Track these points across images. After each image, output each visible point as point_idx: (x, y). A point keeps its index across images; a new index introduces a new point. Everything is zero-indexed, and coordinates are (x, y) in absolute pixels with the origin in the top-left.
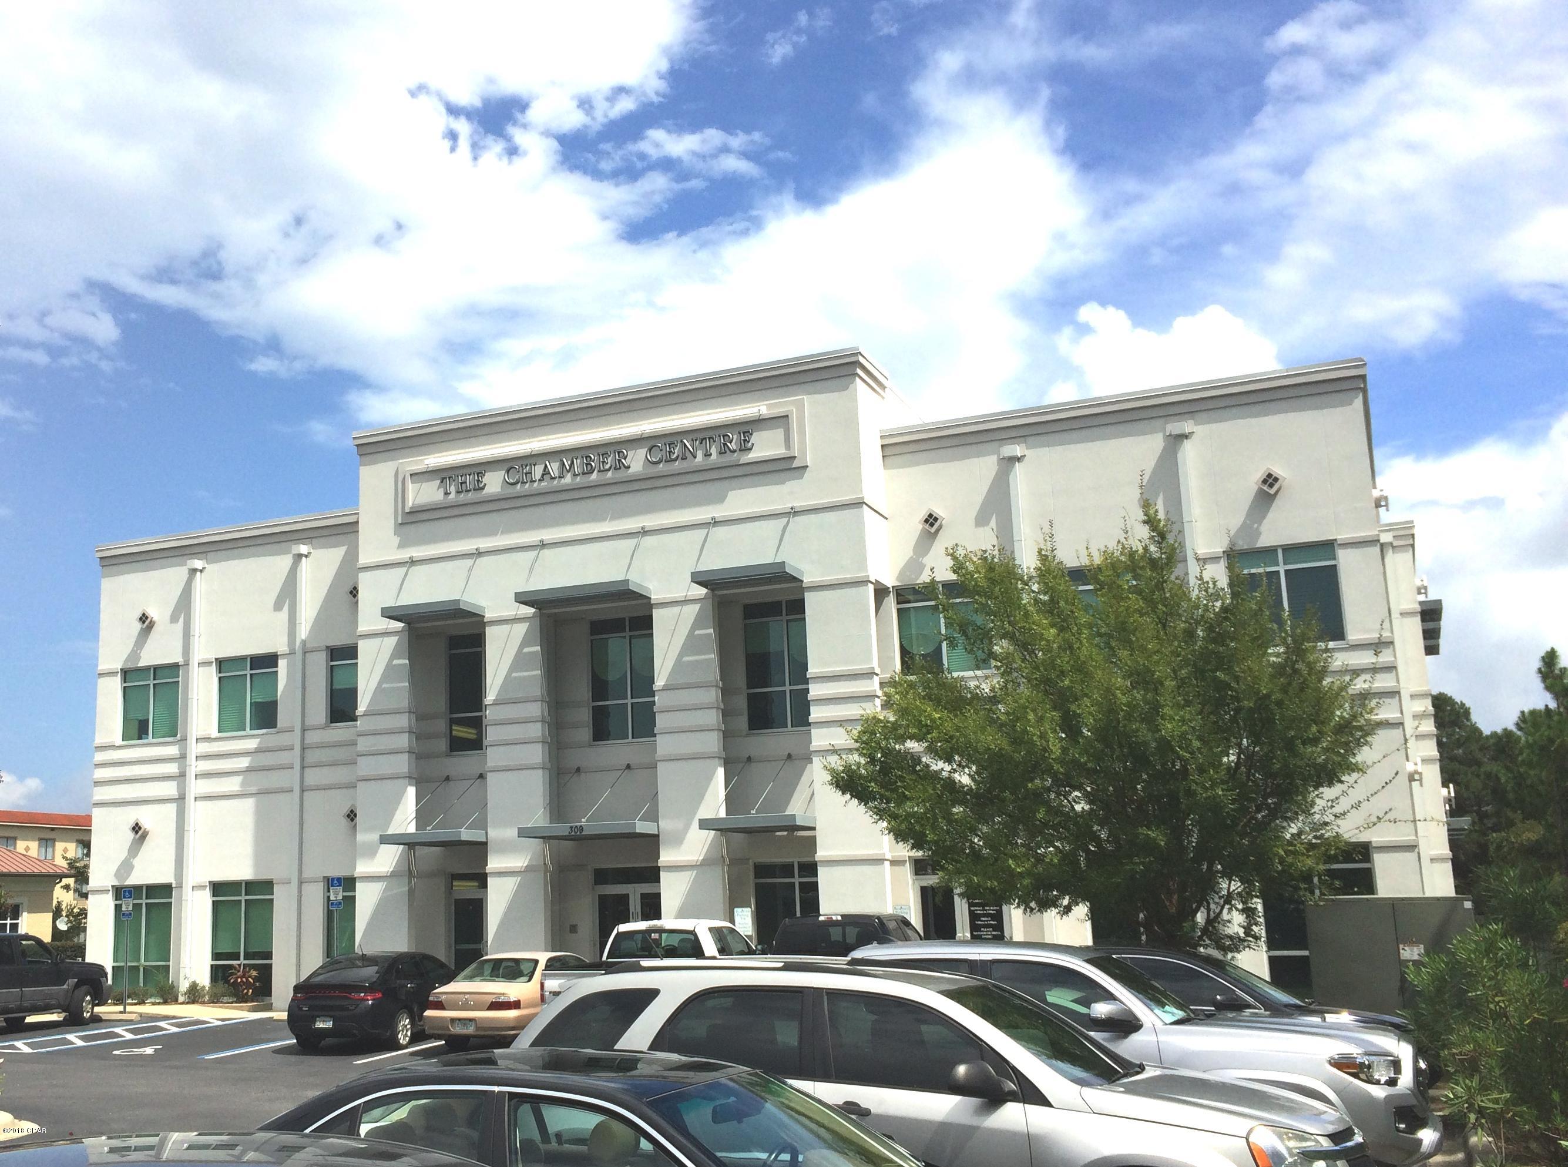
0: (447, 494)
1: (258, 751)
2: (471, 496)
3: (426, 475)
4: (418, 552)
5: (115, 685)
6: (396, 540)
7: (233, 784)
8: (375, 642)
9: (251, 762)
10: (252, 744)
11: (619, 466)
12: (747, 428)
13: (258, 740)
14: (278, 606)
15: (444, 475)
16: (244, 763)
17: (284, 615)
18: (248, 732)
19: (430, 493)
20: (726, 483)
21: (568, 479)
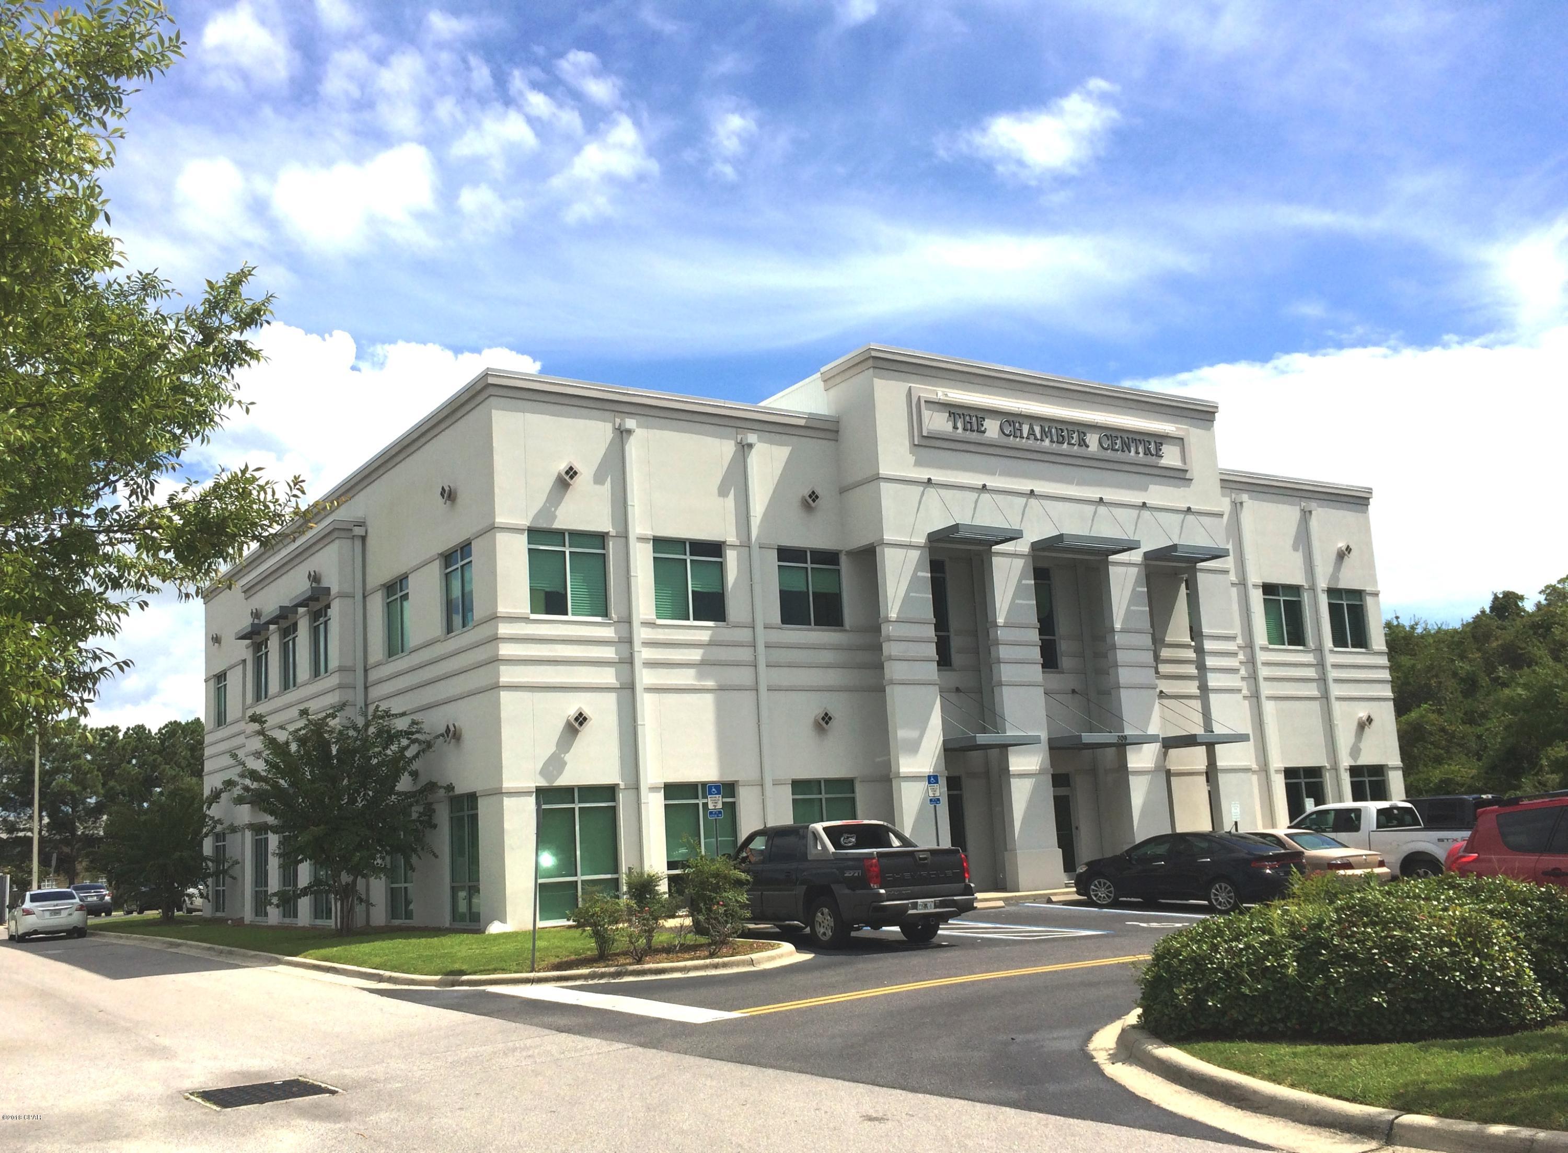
0: (955, 428)
1: (711, 644)
2: (974, 436)
3: (936, 406)
4: (938, 476)
5: (521, 543)
6: (912, 459)
7: (687, 677)
8: (901, 552)
9: (704, 654)
10: (705, 636)
11: (1083, 443)
12: (1161, 439)
13: (709, 632)
14: (723, 492)
15: (955, 411)
16: (696, 655)
17: (730, 502)
18: (691, 622)
19: (938, 422)
20: (1149, 478)
21: (1047, 442)
